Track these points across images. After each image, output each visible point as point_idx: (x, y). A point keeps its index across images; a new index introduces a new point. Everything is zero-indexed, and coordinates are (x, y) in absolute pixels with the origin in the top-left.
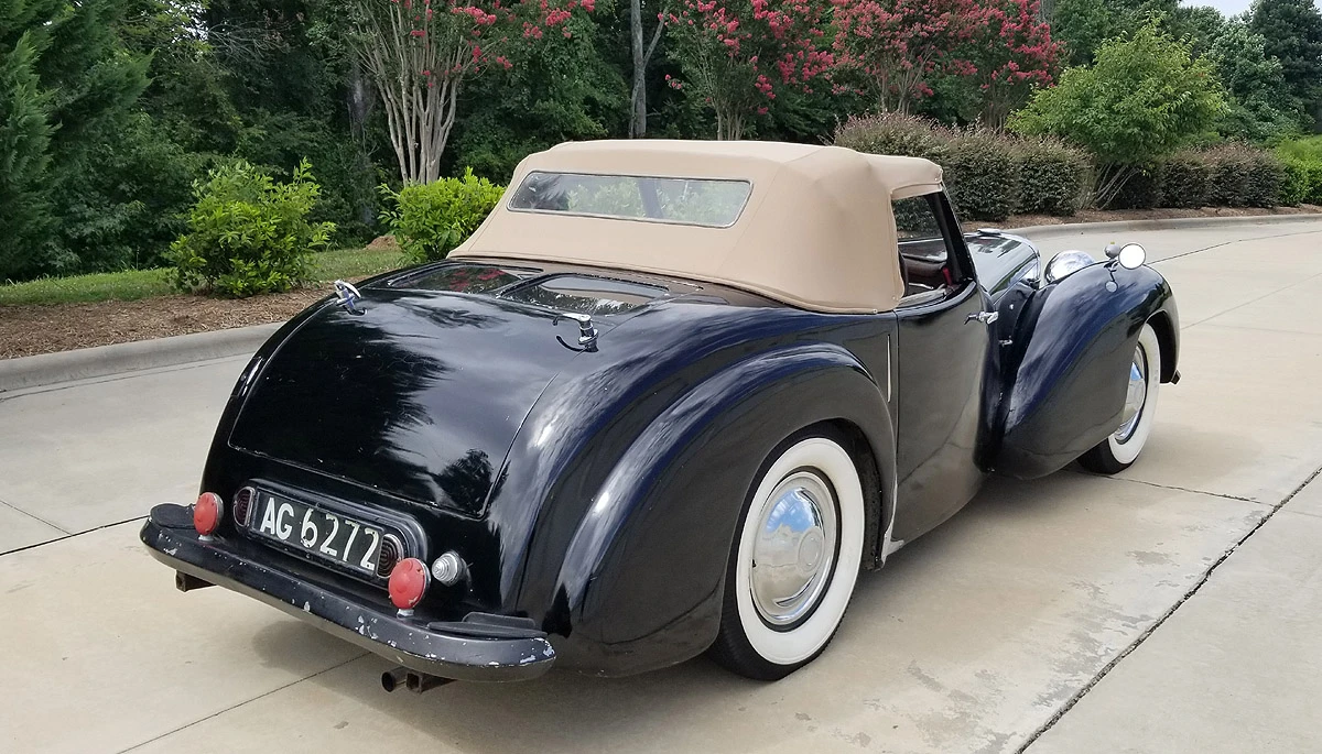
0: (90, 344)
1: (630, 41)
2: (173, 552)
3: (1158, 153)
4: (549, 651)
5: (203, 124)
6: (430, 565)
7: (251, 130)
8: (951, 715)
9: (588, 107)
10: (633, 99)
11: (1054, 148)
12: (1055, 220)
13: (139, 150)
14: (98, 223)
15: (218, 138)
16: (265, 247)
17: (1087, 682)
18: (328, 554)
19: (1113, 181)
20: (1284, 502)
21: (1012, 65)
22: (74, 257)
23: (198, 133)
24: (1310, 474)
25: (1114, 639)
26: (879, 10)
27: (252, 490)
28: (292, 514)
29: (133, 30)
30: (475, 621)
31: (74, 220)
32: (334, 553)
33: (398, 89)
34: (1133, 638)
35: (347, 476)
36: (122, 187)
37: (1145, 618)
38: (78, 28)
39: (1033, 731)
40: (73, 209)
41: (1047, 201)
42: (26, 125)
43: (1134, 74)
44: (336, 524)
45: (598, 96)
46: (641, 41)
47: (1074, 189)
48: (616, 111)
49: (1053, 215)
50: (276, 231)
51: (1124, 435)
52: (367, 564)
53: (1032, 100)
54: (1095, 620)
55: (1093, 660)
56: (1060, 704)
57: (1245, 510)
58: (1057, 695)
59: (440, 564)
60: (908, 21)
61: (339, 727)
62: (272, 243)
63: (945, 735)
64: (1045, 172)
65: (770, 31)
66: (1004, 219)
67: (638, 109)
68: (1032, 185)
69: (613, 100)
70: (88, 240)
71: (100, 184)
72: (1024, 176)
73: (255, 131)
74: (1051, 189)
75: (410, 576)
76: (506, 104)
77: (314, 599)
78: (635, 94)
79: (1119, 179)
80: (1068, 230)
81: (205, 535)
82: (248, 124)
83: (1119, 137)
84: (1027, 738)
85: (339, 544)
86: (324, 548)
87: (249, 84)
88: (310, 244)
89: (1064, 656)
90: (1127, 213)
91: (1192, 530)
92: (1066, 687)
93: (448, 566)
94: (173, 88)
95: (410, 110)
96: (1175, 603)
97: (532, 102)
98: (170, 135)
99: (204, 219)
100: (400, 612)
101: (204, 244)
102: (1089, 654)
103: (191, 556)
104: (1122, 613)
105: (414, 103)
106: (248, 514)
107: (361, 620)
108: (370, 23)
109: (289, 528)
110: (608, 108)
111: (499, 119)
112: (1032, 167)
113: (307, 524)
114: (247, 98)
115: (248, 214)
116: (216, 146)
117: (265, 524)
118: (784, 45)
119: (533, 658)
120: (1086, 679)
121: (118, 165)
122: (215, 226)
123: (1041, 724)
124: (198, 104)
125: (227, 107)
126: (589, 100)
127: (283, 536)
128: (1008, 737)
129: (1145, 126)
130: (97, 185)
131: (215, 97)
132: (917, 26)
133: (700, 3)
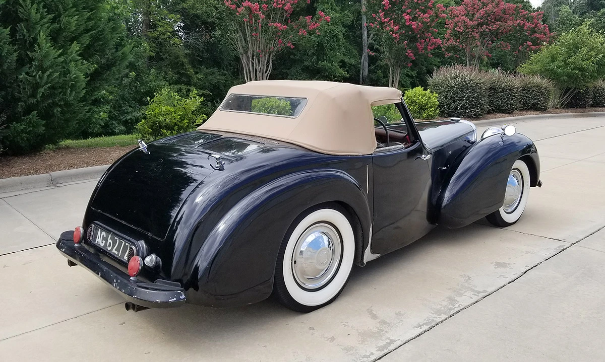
1: (361, 36)
2: (63, 250)
3: (588, 82)
4: (183, 297)
5: (178, 73)
6: (143, 259)
7: (197, 75)
8: (376, 330)
9: (341, 64)
10: (362, 60)
11: (537, 79)
12: (537, 113)
13: (150, 84)
14: (133, 114)
15: (184, 79)
16: (176, 124)
17: (443, 319)
18: (114, 253)
19: (567, 95)
20: (577, 242)
21: (529, 43)
22: (123, 128)
23: (176, 77)
24: (597, 229)
25: (465, 300)
26: (467, 19)
27: (93, 226)
28: (105, 236)
29: (150, 34)
30: (159, 283)
31: (124, 113)
32: (116, 253)
33: (248, 58)
34: (475, 299)
35: (125, 221)
36: (144, 99)
37: (485, 291)
38: (101, 35)
39: (408, 339)
40: (124, 108)
41: (534, 104)
42: (75, 78)
43: (575, 48)
44: (118, 240)
45: (347, 60)
46: (366, 35)
47: (547, 99)
48: (354, 65)
49: (537, 111)
50: (180, 118)
51: (510, 210)
52: (126, 258)
53: (529, 59)
54: (461, 292)
55: (451, 309)
56: (426, 328)
57: (559, 244)
58: (427, 324)
59: (147, 259)
60: (480, 25)
61: (120, 324)
62: (179, 123)
63: (369, 339)
64: (533, 91)
65: (413, 30)
66: (512, 112)
67: (364, 65)
68: (527, 97)
69: (353, 61)
70: (129, 121)
71: (136, 98)
72: (523, 93)
73: (199, 76)
74: (536, 99)
75: (136, 263)
76: (306, 63)
77: (102, 271)
78: (363, 58)
79: (570, 94)
80: (543, 117)
81: (77, 243)
82: (196, 73)
83: (569, 76)
84: (404, 342)
85: (118, 250)
86: (114, 251)
87: (198, 56)
88: (195, 124)
89: (439, 307)
90: (573, 110)
91: (527, 253)
92: (433, 320)
93: (151, 260)
94: (166, 58)
95: (253, 66)
96: (502, 286)
97: (317, 63)
98: (165, 78)
99: (151, 113)
100: (131, 278)
101: (151, 124)
102: (451, 306)
103: (68, 252)
104: (476, 289)
105: (255, 64)
106: (92, 236)
107: (115, 281)
108: (237, 30)
109: (104, 242)
110: (351, 65)
111: (303, 70)
112: (526, 89)
113: (110, 241)
114: (197, 61)
115: (169, 111)
116: (183, 82)
117: (98, 240)
118: (419, 36)
119: (175, 299)
120: (443, 317)
121: (142, 90)
122: (155, 116)
123: (414, 336)
124: (177, 65)
125: (188, 66)
126: (343, 62)
127: (102, 245)
128: (395, 341)
129: (582, 69)
130: (134, 99)
131: (183, 62)
132: (485, 26)
133: (382, 18)
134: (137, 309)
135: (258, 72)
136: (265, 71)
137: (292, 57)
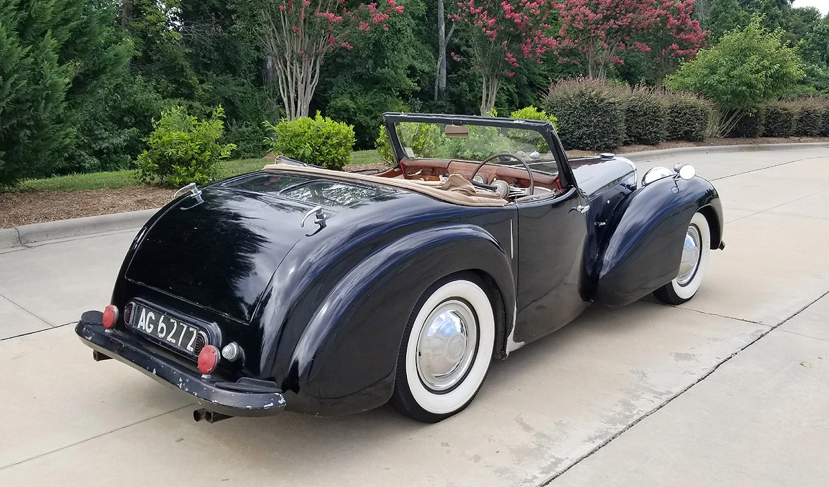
0: (87, 215)
1: (437, 31)
2: (90, 338)
3: (759, 102)
4: (282, 401)
5: (176, 81)
6: (221, 350)
7: (203, 85)
8: (533, 446)
9: (409, 72)
10: (438, 66)
11: (691, 99)
12: (691, 144)
13: (136, 98)
14: (111, 141)
15: (184, 90)
16: (193, 158)
17: (620, 430)
18: (170, 342)
19: (731, 120)
20: (779, 325)
21: (674, 46)
22: (96, 161)
23: (172, 87)
24: (802, 307)
25: (645, 404)
26: (588, 12)
27: (134, 304)
28: (154, 318)
29: (135, 25)
30: (244, 383)
31: (97, 139)
32: (174, 341)
33: (285, 62)
34: (658, 403)
35: (184, 297)
36: (125, 119)
37: (668, 392)
38: (85, 28)
39: (579, 457)
40: (96, 132)
41: (686, 133)
42: (51, 85)
43: (743, 54)
44: (175, 324)
45: (417, 64)
46: (444, 31)
47: (704, 125)
48: (427, 73)
49: (690, 141)
50: (199, 148)
51: (685, 281)
52: (190, 348)
53: (680, 69)
54: (636, 393)
55: (628, 417)
56: (600, 442)
57: (753, 328)
58: (600, 437)
59: (226, 349)
60: (606, 18)
61: (178, 441)
62: (196, 156)
63: (526, 458)
64: (685, 114)
65: (515, 25)
66: (657, 143)
67: (441, 72)
68: (676, 122)
69: (426, 68)
70: (105, 151)
71: (114, 118)
72: (671, 116)
73: (205, 86)
74: (689, 125)
75: (209, 356)
76: (359, 70)
77: (158, 367)
78: (439, 63)
79: (735, 119)
80: (698, 151)
81: (109, 328)
82: (202, 82)
83: (733, 92)
84: (575, 461)
85: (176, 336)
86: (169, 339)
87: (204, 57)
88: (220, 157)
89: (611, 414)
90: (739, 140)
91: (715, 341)
92: (607, 432)
93: (231, 350)
94: (158, 60)
95: (292, 73)
96: (690, 384)
97: (374, 70)
98: (155, 88)
99: (157, 142)
100: (203, 376)
101: (157, 156)
102: (627, 413)
103: (98, 341)
104: (655, 389)
105: (294, 71)
106: (131, 318)
107: (181, 380)
108: (268, 22)
109: (152, 326)
110: (423, 72)
111: (354, 78)
112: (676, 111)
113: (161, 325)
114: (202, 67)
115: (183, 138)
116: (182, 95)
117: (141, 324)
118: (524, 34)
119: (272, 404)
120: (621, 427)
121: (123, 107)
122: (163, 146)
123: (585, 453)
124: (172, 71)
125: (189, 71)
126: (411, 68)
127: (149, 331)
128: (563, 460)
129: (750, 86)
130: (111, 118)
131: (182, 66)
132: (612, 21)
133: (472, 8)
134: (213, 418)
135: (299, 83)
136: (309, 80)
137: (339, 60)
